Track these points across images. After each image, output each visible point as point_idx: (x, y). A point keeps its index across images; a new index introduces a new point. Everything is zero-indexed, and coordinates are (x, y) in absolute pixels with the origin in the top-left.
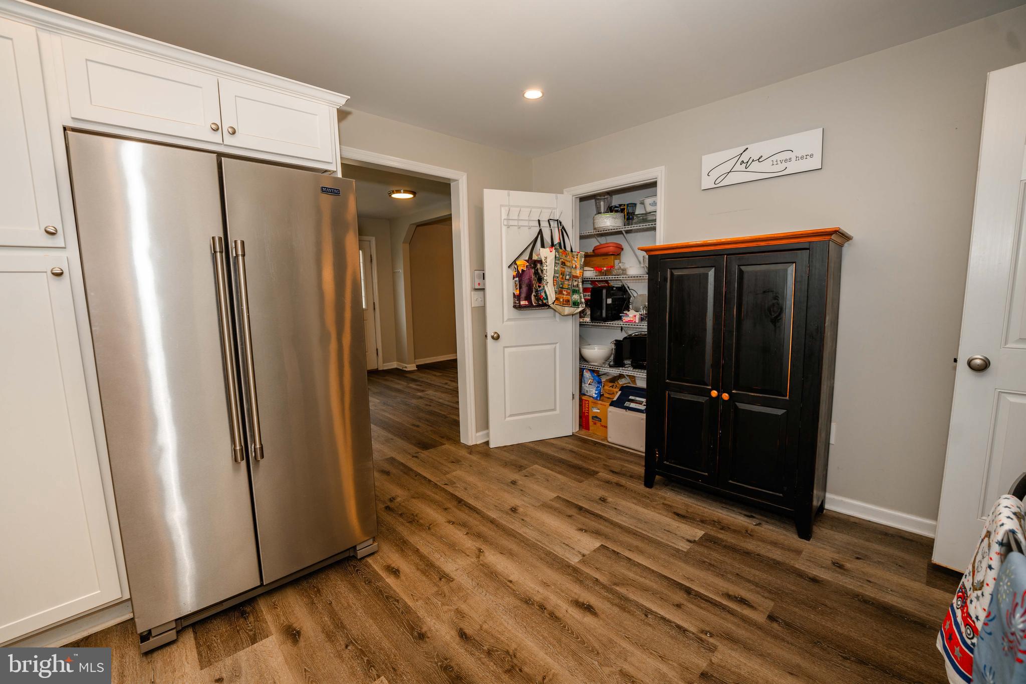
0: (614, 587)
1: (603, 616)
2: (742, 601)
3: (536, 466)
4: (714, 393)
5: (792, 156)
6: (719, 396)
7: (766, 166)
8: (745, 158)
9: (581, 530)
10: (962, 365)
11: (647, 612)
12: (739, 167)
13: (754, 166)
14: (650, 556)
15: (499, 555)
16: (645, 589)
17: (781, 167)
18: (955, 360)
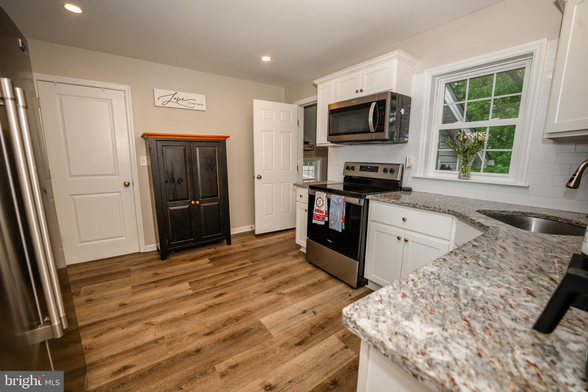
0: (216, 286)
1: (227, 292)
2: (243, 264)
3: (83, 288)
4: (193, 202)
5: (196, 102)
6: (195, 203)
7: (185, 103)
8: (176, 96)
9: (171, 286)
10: (256, 178)
11: (234, 282)
12: (173, 100)
13: (180, 102)
14: (208, 273)
15: (160, 316)
16: (223, 279)
17: (192, 106)
18: (254, 177)
